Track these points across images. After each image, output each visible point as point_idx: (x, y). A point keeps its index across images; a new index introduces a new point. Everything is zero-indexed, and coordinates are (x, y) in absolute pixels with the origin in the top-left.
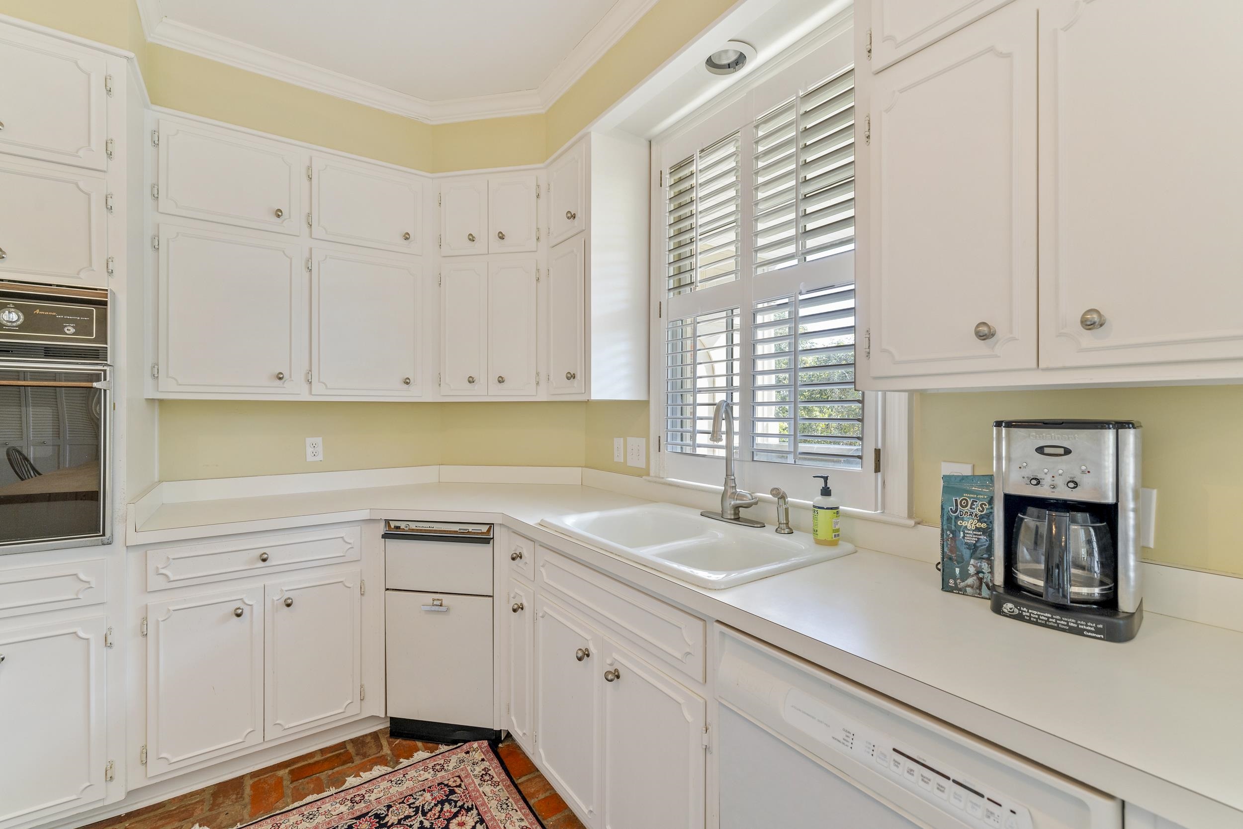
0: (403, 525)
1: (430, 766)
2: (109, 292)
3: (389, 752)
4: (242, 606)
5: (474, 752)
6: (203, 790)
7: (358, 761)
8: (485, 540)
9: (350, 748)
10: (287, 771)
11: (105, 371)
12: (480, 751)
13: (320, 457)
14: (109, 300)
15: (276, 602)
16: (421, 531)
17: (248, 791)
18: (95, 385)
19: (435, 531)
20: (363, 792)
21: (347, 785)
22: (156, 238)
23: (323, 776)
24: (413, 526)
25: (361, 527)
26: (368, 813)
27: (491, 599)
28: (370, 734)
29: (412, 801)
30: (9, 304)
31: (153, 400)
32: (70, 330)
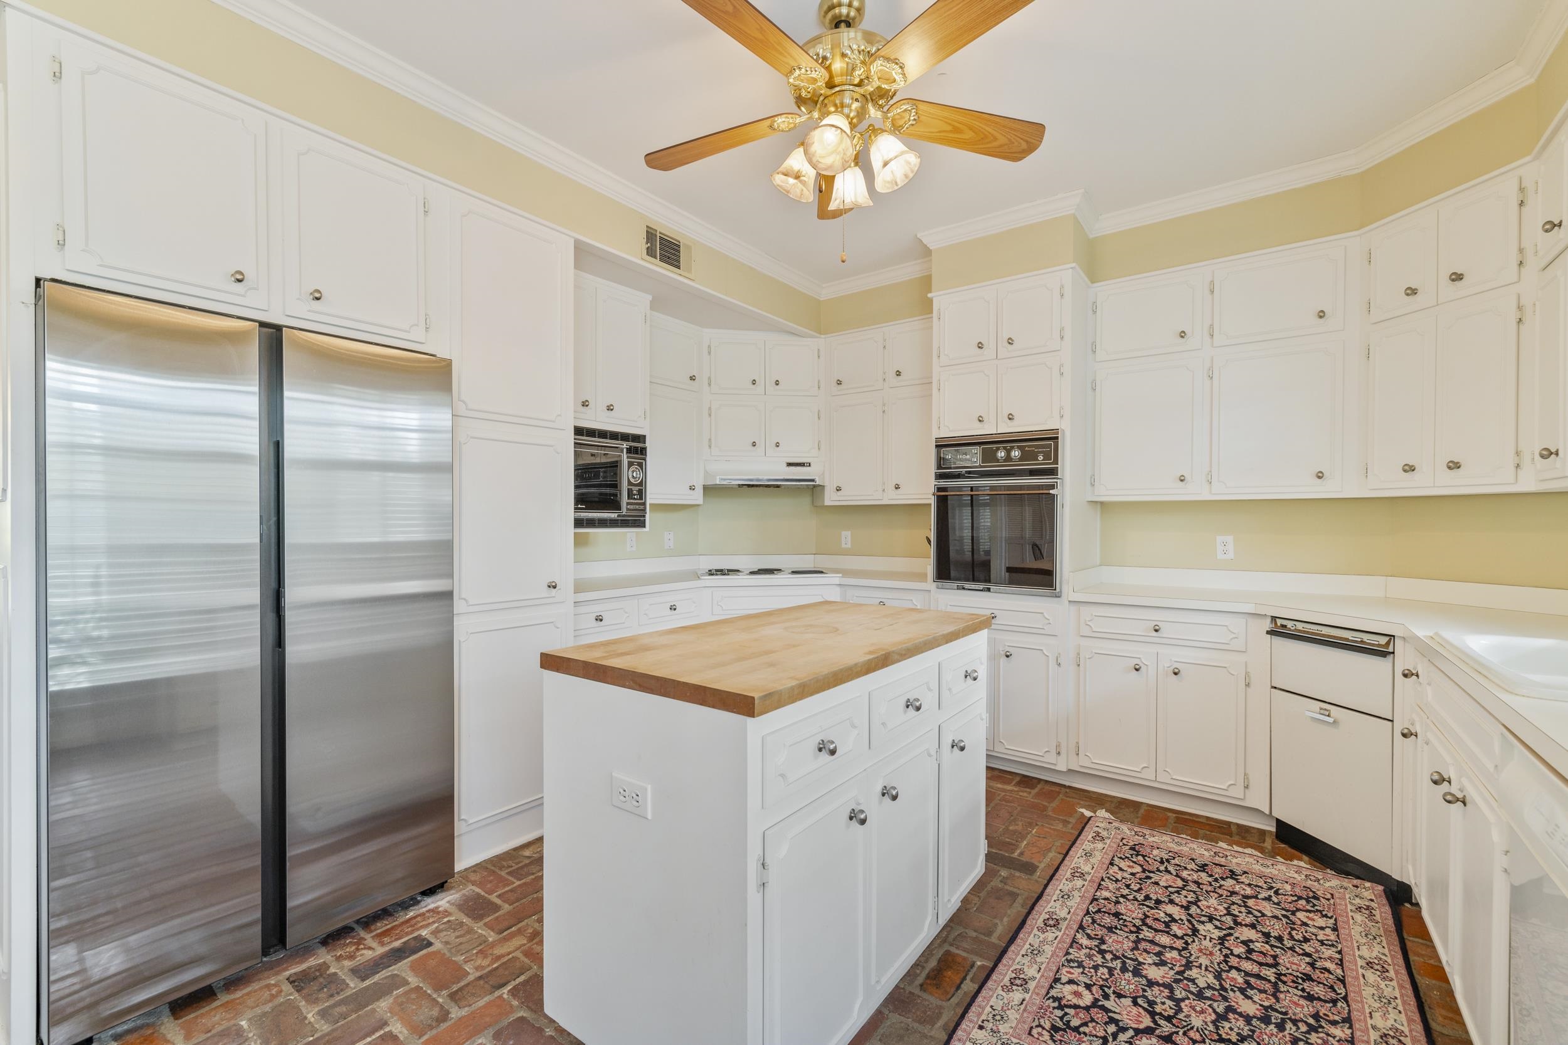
0: (1290, 624)
1: (1305, 873)
2: (1059, 431)
3: (1270, 847)
4: (1141, 665)
5: (1364, 890)
6: (1114, 797)
7: (1236, 838)
8: (1382, 653)
9: (1234, 828)
10: (1174, 815)
11: (1057, 482)
12: (1371, 891)
13: (1231, 555)
14: (1059, 435)
15: (1166, 668)
16: (1308, 633)
17: (1142, 811)
18: (1051, 492)
19: (1324, 635)
20: (1228, 854)
21: (1218, 845)
22: (1094, 382)
23: (1201, 832)
24: (1300, 626)
25: (1247, 620)
26: (1225, 866)
27: (1390, 723)
28: (1258, 829)
29: (1270, 881)
30: (1015, 446)
31: (1096, 502)
32: (1041, 458)
